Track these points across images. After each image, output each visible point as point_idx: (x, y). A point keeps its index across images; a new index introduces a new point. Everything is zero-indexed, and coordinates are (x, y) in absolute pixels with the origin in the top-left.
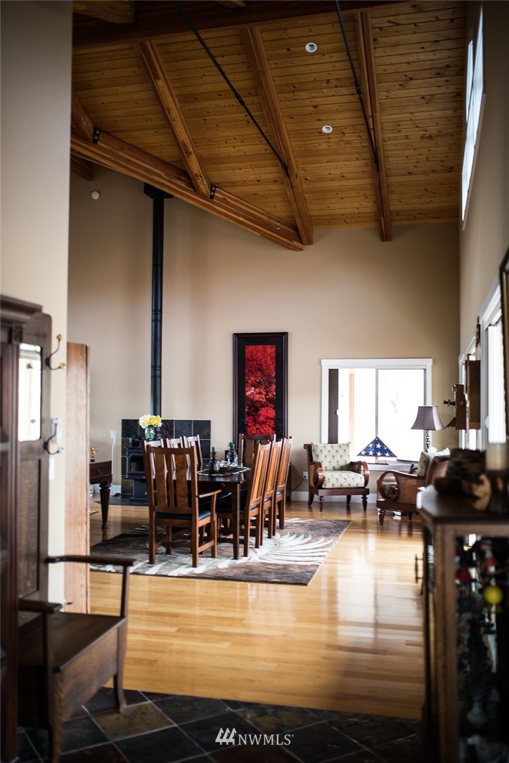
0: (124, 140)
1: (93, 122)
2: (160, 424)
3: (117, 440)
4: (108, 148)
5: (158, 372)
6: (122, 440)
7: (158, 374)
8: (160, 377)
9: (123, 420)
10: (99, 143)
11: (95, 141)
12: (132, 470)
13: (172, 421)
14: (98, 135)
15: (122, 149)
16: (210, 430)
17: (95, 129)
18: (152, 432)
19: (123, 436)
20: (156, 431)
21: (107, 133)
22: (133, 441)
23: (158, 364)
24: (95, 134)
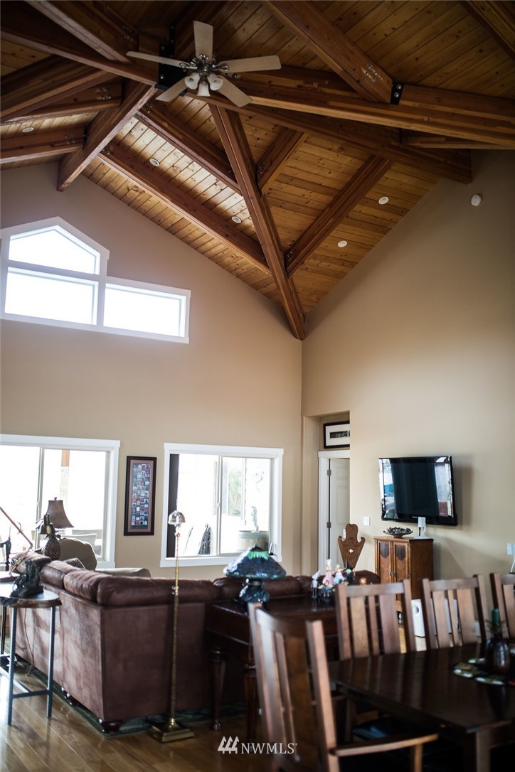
0: (442, 86)
1: (388, 74)
4: (417, 105)
10: (402, 102)
11: (395, 101)
14: (400, 92)
15: (439, 102)
17: (395, 84)
21: (415, 84)
24: (394, 90)
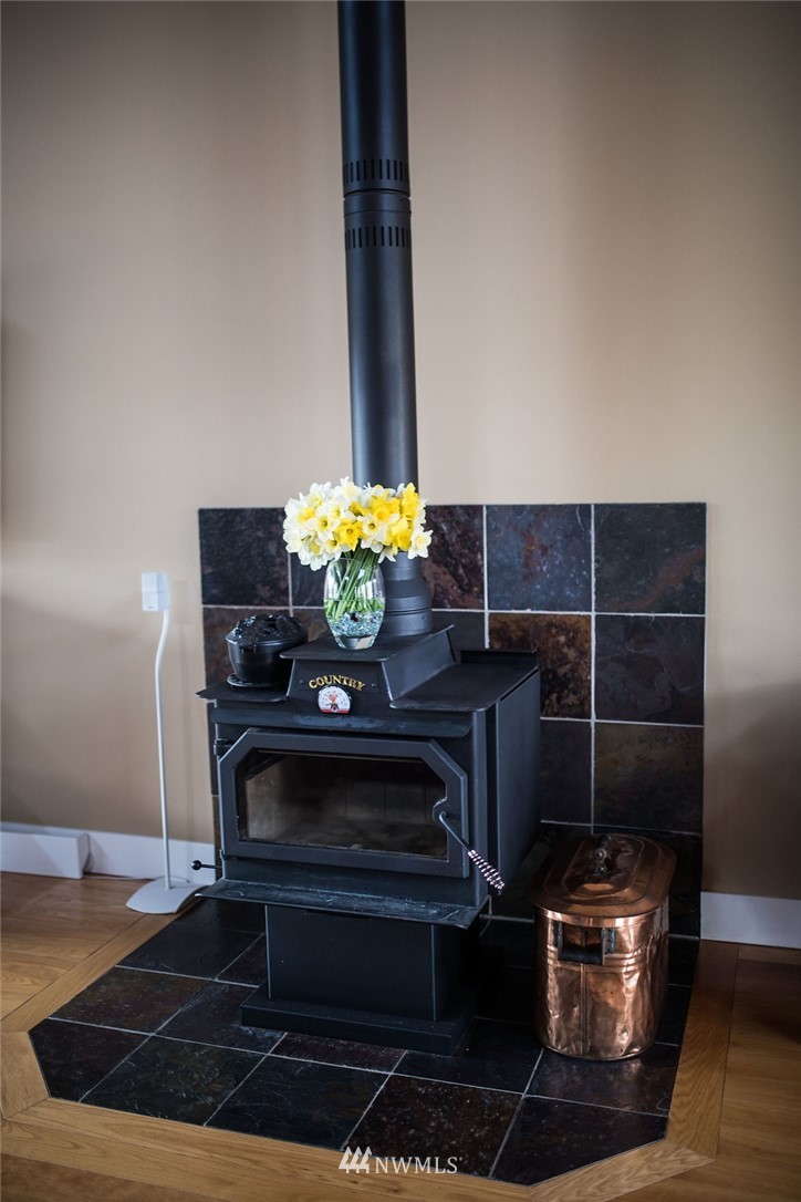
2: (420, 544)
3: (179, 619)
5: (388, 202)
6: (207, 615)
7: (389, 220)
8: (404, 237)
9: (202, 512)
12: (256, 829)
13: (473, 511)
16: (702, 562)
18: (369, 590)
19: (207, 598)
20: (389, 587)
22: (247, 651)
23: (387, 152)
